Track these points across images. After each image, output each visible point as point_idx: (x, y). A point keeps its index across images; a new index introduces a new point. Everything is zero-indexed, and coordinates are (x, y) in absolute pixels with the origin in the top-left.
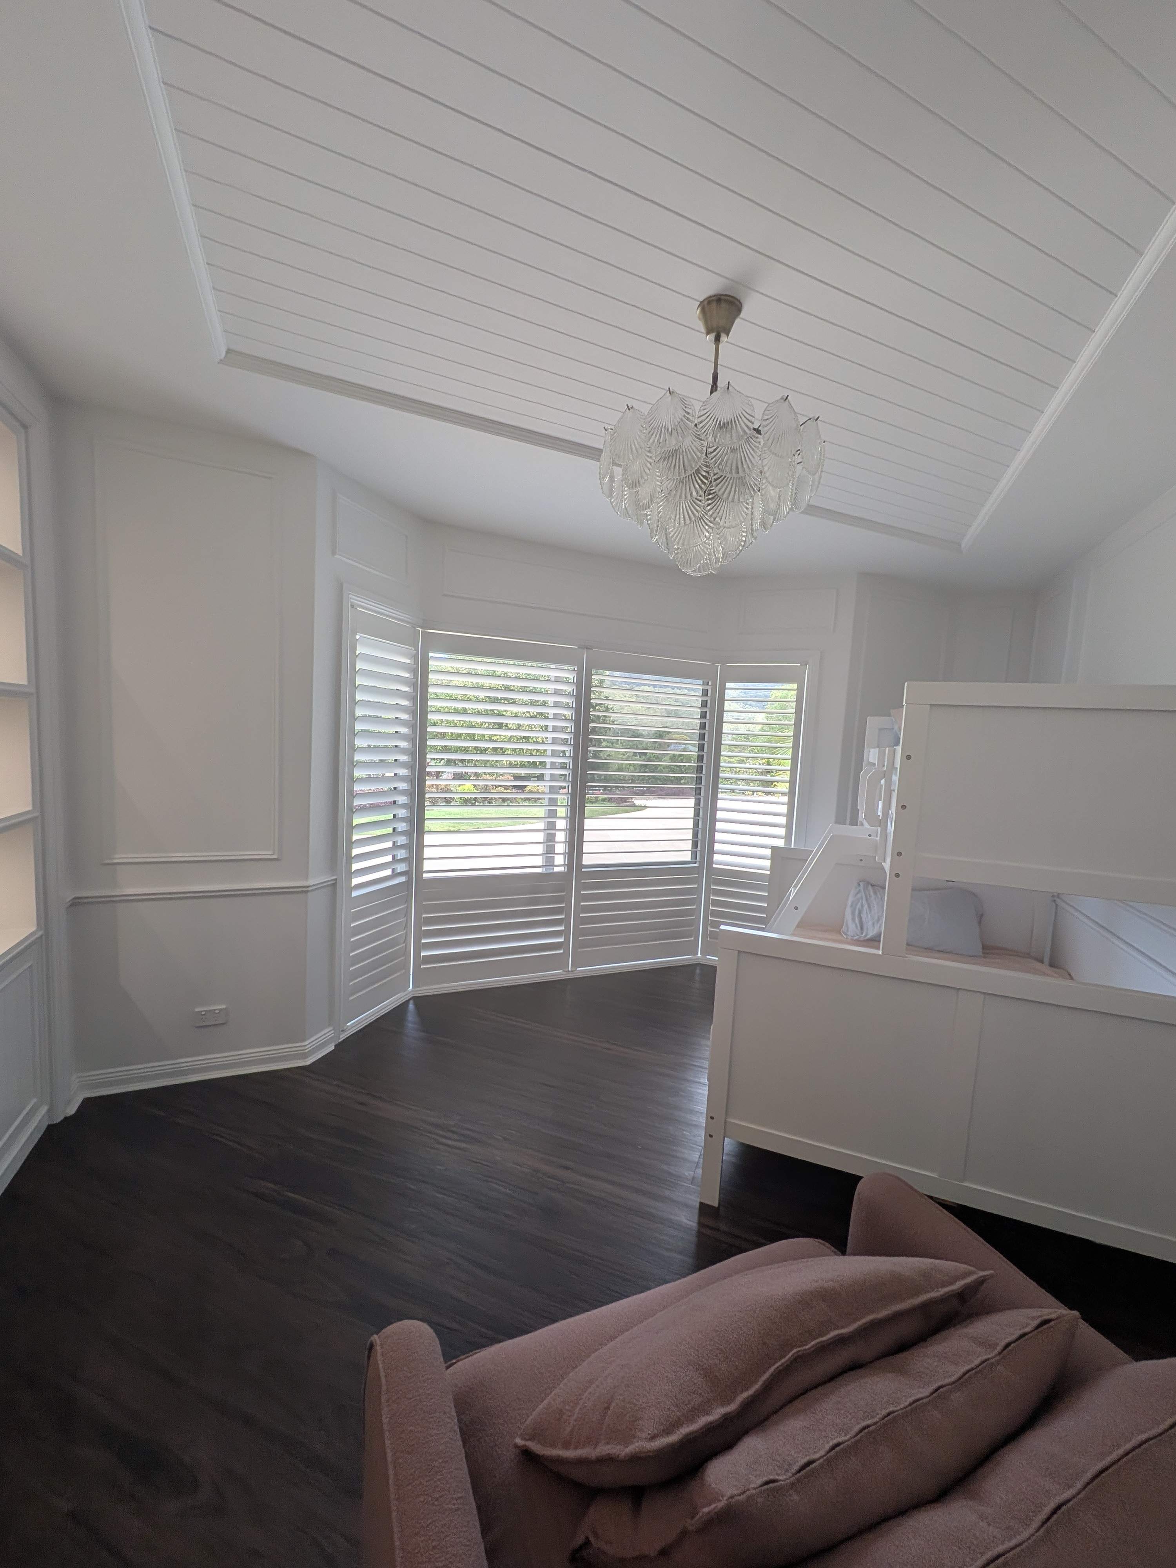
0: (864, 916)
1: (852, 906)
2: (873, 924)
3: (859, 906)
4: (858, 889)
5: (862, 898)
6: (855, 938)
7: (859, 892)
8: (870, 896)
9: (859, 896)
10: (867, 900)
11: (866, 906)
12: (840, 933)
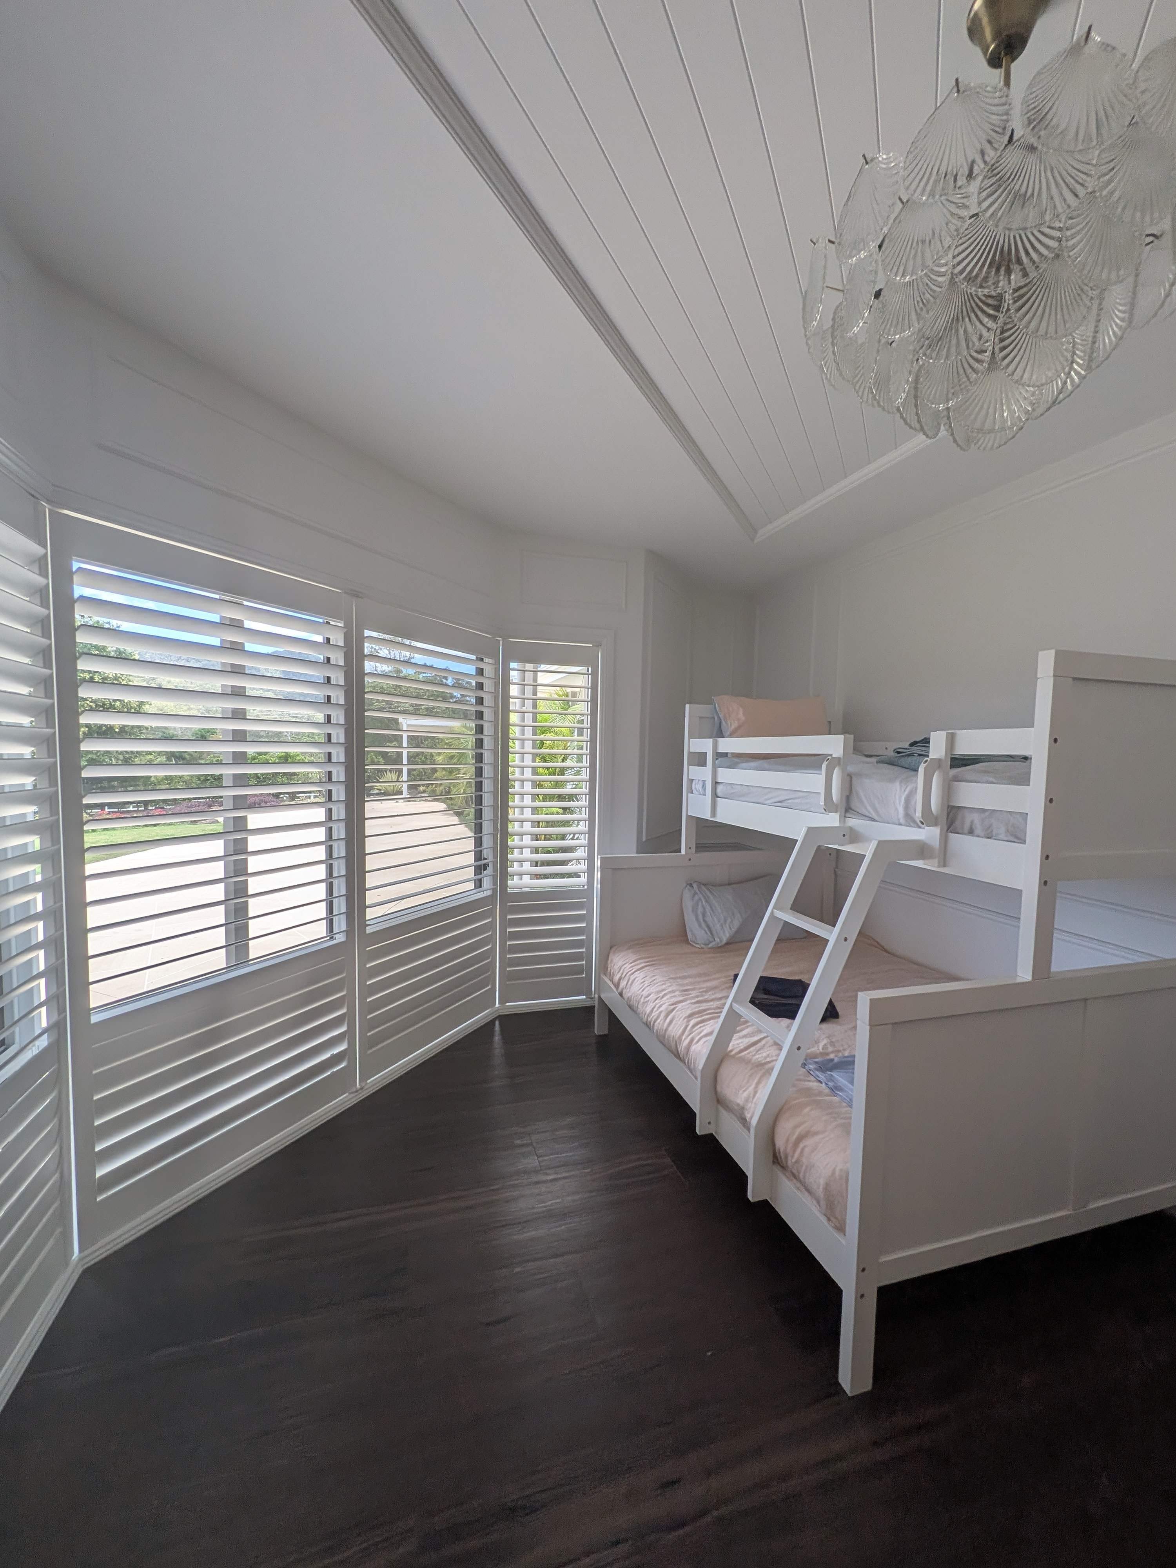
0: (709, 919)
1: (693, 911)
2: (722, 926)
3: (700, 909)
4: (693, 892)
5: (700, 899)
6: (710, 945)
7: (695, 893)
8: (708, 897)
9: (696, 898)
10: (707, 901)
11: (708, 909)
12: (689, 943)
